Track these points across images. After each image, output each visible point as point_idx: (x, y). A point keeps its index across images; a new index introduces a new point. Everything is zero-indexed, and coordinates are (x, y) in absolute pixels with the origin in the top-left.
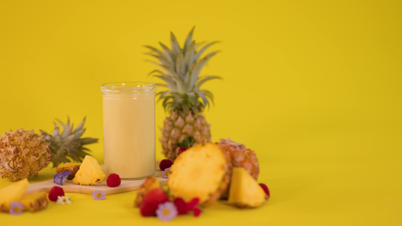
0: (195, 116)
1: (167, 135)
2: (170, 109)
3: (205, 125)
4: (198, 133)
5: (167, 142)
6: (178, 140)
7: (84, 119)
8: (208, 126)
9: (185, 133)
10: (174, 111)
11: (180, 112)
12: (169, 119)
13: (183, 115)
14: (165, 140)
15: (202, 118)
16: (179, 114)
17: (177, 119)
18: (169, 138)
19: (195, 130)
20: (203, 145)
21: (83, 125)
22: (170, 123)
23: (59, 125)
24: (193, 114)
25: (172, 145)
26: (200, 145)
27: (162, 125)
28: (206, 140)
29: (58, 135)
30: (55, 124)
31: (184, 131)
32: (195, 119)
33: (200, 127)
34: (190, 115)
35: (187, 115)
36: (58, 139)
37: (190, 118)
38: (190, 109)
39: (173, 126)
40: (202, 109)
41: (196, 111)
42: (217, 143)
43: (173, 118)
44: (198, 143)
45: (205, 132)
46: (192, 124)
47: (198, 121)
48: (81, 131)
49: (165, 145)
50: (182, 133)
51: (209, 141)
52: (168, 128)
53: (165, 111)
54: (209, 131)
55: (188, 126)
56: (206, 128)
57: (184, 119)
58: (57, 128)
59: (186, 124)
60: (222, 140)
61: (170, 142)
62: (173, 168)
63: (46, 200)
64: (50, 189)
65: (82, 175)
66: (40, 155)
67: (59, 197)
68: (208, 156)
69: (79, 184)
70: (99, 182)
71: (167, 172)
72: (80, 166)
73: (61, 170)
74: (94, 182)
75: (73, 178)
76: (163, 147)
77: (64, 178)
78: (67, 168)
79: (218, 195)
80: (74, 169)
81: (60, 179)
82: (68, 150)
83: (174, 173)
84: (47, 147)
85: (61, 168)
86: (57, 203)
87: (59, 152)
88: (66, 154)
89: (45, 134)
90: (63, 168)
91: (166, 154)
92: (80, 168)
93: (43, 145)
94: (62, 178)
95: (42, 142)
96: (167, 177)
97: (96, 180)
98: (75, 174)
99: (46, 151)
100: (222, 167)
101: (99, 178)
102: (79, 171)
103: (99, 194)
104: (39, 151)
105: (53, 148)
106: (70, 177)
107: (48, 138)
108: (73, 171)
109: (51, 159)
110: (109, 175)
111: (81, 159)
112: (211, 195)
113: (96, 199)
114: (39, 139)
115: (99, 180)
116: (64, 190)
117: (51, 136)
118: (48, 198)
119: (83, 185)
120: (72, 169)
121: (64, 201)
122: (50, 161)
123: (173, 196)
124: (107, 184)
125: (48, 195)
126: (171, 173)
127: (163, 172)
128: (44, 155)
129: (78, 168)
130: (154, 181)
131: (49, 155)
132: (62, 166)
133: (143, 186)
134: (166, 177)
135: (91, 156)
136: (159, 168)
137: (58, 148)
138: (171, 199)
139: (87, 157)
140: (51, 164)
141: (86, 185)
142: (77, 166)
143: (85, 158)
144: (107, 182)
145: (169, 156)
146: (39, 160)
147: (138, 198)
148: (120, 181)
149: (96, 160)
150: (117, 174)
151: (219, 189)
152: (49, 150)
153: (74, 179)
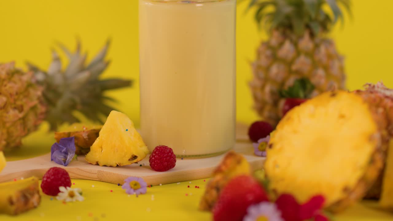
0: (317, 40)
1: (262, 75)
2: (269, 26)
3: (334, 57)
4: (321, 72)
5: (263, 87)
6: (283, 84)
7: (108, 43)
8: (340, 59)
9: (297, 72)
10: (277, 29)
11: (288, 32)
12: (266, 45)
13: (294, 37)
14: (258, 83)
15: (329, 43)
16: (285, 36)
17: (281, 44)
18: (265, 80)
19: (315, 65)
20: (333, 95)
21: (104, 53)
22: (268, 52)
23: (60, 53)
24: (312, 35)
25: (272, 93)
26: (326, 96)
27: (252, 56)
28: (336, 85)
29: (59, 71)
30: (53, 51)
31: (294, 67)
32: (317, 46)
33: (325, 60)
34: (307, 36)
35: (301, 37)
36: (58, 80)
37: (306, 43)
38: (308, 27)
39: (274, 58)
40: (329, 26)
41: (317, 30)
42: (358, 92)
43: (274, 42)
44: (322, 92)
45: (335, 71)
46: (310, 54)
47: (323, 49)
48: (100, 66)
49: (259, 94)
50: (290, 72)
51: (341, 89)
52: (264, 62)
53: (259, 28)
54: (342, 69)
55: (302, 58)
56: (336, 64)
57: (295, 44)
58: (57, 59)
59: (298, 53)
60: (370, 85)
61: (268, 89)
62: (275, 137)
63: (38, 192)
64: (44, 173)
65: (103, 147)
66: (26, 108)
67: (62, 189)
68: (342, 116)
69: (97, 164)
70: (135, 161)
71: (262, 146)
72: (99, 130)
73: (66, 137)
74: (125, 162)
75: (88, 153)
76: (256, 98)
77: (69, 154)
78: (76, 135)
79: (360, 191)
80: (88, 136)
81: (63, 154)
82: (78, 99)
83: (277, 147)
84: (39, 93)
85: (64, 133)
86: (57, 197)
87: (60, 104)
88: (73, 107)
89: (34, 69)
90: (69, 134)
91: (260, 110)
92: (100, 133)
93: (32, 91)
94: (66, 153)
95: (30, 85)
96: (262, 154)
97: (129, 156)
98: (91, 145)
99: (35, 102)
100: (370, 138)
101: (136, 154)
102: (98, 139)
103: (135, 185)
104: (24, 100)
105: (50, 95)
106: (80, 151)
107: (40, 77)
108: (87, 140)
109: (46, 116)
110: (153, 148)
111: (102, 117)
112: (346, 190)
113: (129, 193)
114: (25, 78)
115: (135, 157)
116: (70, 175)
117: (45, 74)
118: (40, 189)
119: (105, 166)
120: (85, 136)
121: (72, 195)
122: (45, 119)
123: (275, 191)
124: (151, 165)
125: (40, 183)
126: (271, 146)
127: (254, 144)
128: (33, 108)
129: (96, 134)
130: (239, 162)
131: (41, 109)
132: (65, 129)
133: (218, 170)
134: (260, 153)
135: (120, 113)
136: (246, 137)
137: (59, 95)
138: (272, 196)
139: (113, 113)
140: (45, 126)
141: (111, 166)
142: (94, 130)
143: (110, 115)
144: (151, 160)
145: (266, 113)
146: (24, 119)
147: (207, 192)
148: (175, 161)
149: (131, 119)
150: (170, 146)
151: (362, 180)
152: (43, 99)
153: (89, 155)
